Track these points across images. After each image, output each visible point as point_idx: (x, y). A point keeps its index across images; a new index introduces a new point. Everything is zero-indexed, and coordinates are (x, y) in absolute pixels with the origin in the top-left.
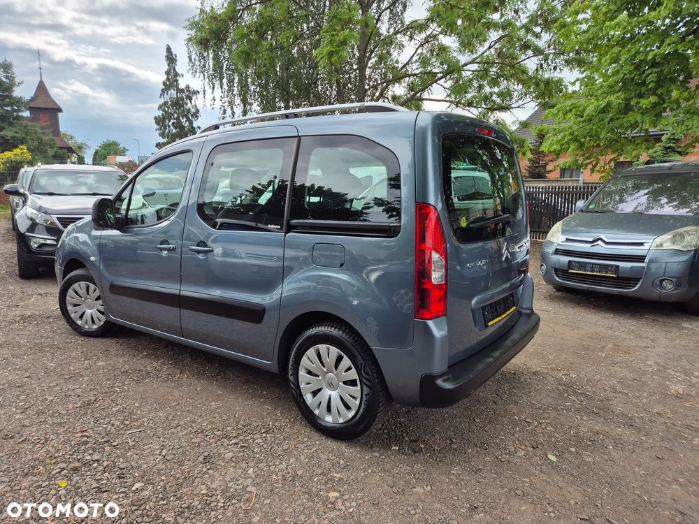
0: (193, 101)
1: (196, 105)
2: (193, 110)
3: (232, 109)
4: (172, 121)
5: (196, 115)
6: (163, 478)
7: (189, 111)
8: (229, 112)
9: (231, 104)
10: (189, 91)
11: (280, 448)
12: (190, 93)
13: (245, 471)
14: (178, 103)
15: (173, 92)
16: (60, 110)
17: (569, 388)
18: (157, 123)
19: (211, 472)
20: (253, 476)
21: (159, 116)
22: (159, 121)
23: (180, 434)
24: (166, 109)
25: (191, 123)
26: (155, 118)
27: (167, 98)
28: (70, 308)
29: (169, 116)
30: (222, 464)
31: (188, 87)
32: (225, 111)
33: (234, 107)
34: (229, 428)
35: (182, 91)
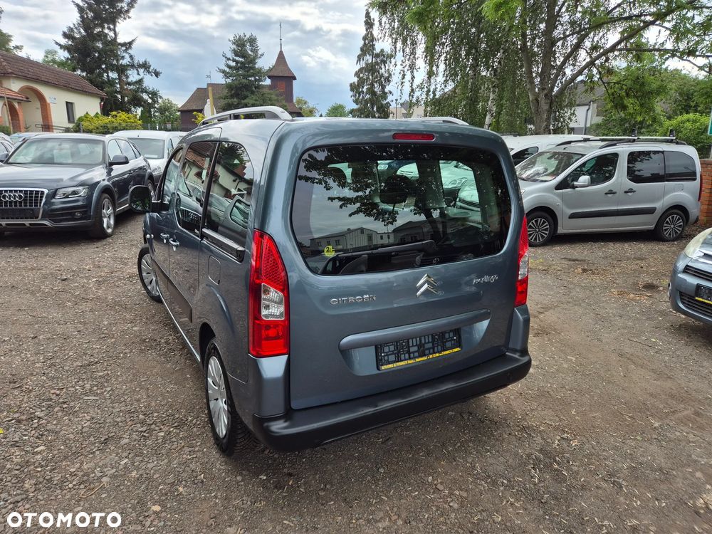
0: (386, 65)
1: (388, 70)
2: (386, 75)
3: (412, 72)
4: (365, 88)
5: (388, 80)
6: (62, 447)
7: (382, 76)
8: (408, 76)
9: (412, 67)
10: (384, 55)
11: (169, 447)
12: (384, 58)
13: (121, 459)
14: (371, 69)
15: (369, 58)
16: (294, 78)
18: (352, 90)
19: (98, 452)
20: (121, 467)
21: (354, 83)
22: (353, 87)
23: (114, 411)
24: (361, 75)
25: (383, 87)
26: (351, 85)
27: (363, 64)
28: (144, 274)
29: (361, 82)
30: (112, 448)
31: (382, 51)
32: (403, 78)
33: (415, 70)
34: (156, 414)
35: (377, 56)
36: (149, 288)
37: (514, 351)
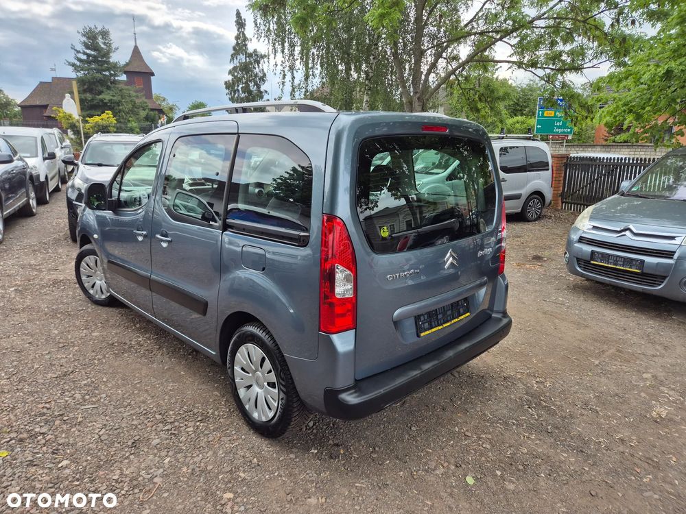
0: (260, 65)
1: (263, 70)
2: (261, 75)
3: (292, 73)
4: (241, 86)
5: (263, 79)
6: (89, 458)
7: (256, 75)
8: (289, 77)
9: (292, 68)
10: (257, 56)
11: (206, 440)
12: (257, 58)
13: (162, 459)
14: (245, 68)
15: (242, 58)
16: (153, 74)
17: (536, 399)
18: (227, 87)
19: (132, 457)
20: (167, 466)
21: (229, 81)
22: (228, 85)
23: (125, 415)
24: (236, 74)
25: (259, 87)
26: (226, 83)
27: (236, 63)
28: (84, 278)
29: (237, 80)
30: (146, 450)
31: (255, 51)
32: (284, 76)
33: (295, 72)
34: (171, 413)
35: (250, 55)
36: (91, 292)
37: (498, 312)
